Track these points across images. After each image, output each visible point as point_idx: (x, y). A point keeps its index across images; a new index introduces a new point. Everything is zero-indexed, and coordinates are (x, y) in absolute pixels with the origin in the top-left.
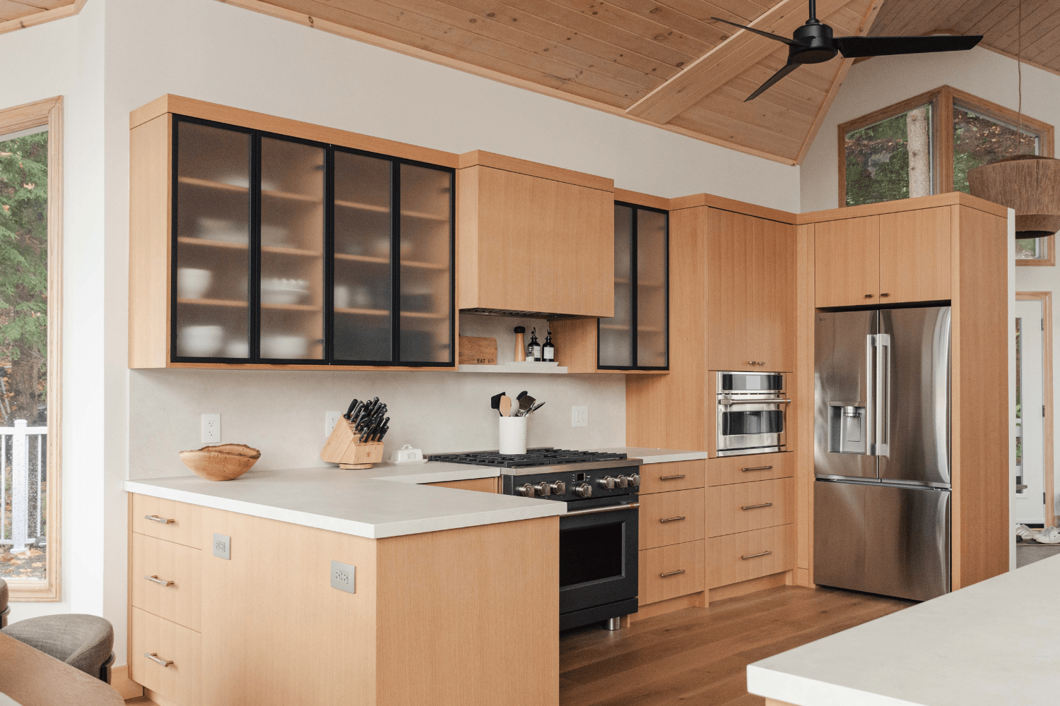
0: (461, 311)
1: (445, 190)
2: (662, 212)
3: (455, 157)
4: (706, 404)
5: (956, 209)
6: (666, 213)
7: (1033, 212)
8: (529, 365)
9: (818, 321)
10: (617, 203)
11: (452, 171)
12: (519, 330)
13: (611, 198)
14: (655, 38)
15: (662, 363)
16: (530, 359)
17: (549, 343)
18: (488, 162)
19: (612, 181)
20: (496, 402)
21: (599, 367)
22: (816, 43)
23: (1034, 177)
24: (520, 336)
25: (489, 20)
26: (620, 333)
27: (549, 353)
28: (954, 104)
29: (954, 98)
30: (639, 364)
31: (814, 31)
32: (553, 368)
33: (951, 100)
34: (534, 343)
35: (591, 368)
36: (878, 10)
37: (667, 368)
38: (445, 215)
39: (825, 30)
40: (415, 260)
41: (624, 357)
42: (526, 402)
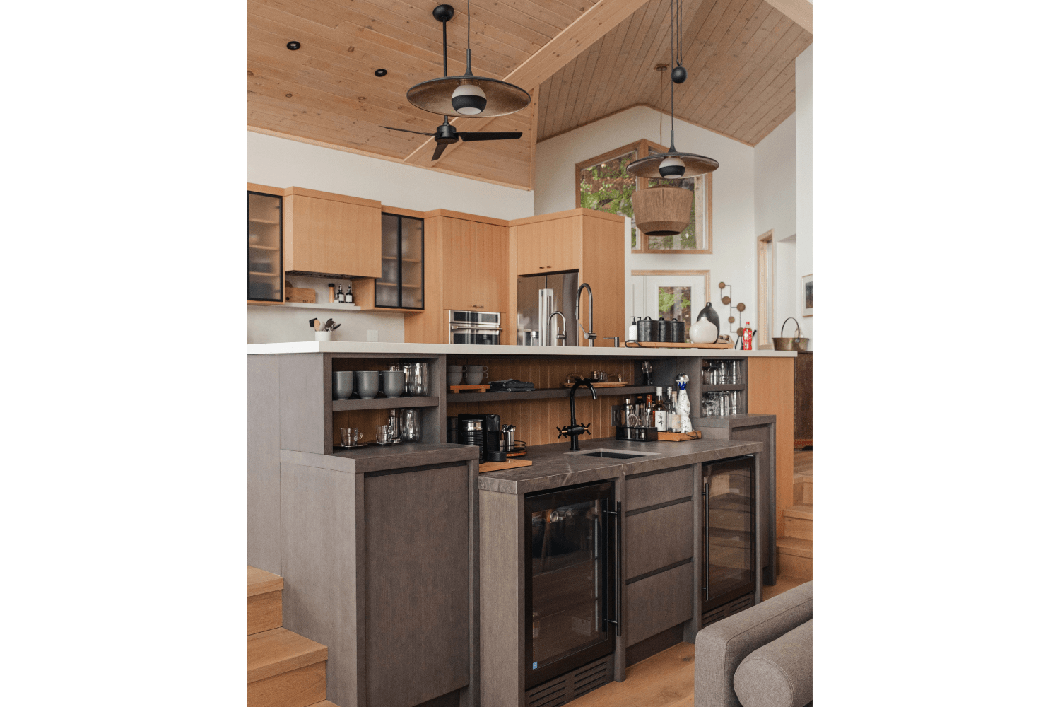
0: (288, 273)
1: (277, 207)
2: (418, 220)
3: (282, 190)
4: (442, 328)
5: (581, 217)
6: (422, 220)
7: (662, 220)
8: (336, 304)
9: (519, 282)
10: (383, 213)
11: (281, 198)
12: (331, 285)
13: (380, 211)
14: (407, 121)
15: (420, 305)
16: (337, 301)
17: (349, 293)
18: (299, 192)
19: (380, 202)
20: (312, 323)
21: (376, 306)
22: (445, 135)
23: (661, 198)
24: (331, 289)
25: (304, 115)
26: (391, 288)
27: (349, 298)
28: (649, 150)
29: (649, 147)
30: (403, 305)
31: (445, 129)
32: (352, 307)
33: (647, 148)
34: (341, 292)
35: (371, 306)
36: (537, 104)
37: (423, 308)
38: (277, 221)
39: (451, 128)
40: (262, 245)
41: (394, 301)
42: (330, 325)
